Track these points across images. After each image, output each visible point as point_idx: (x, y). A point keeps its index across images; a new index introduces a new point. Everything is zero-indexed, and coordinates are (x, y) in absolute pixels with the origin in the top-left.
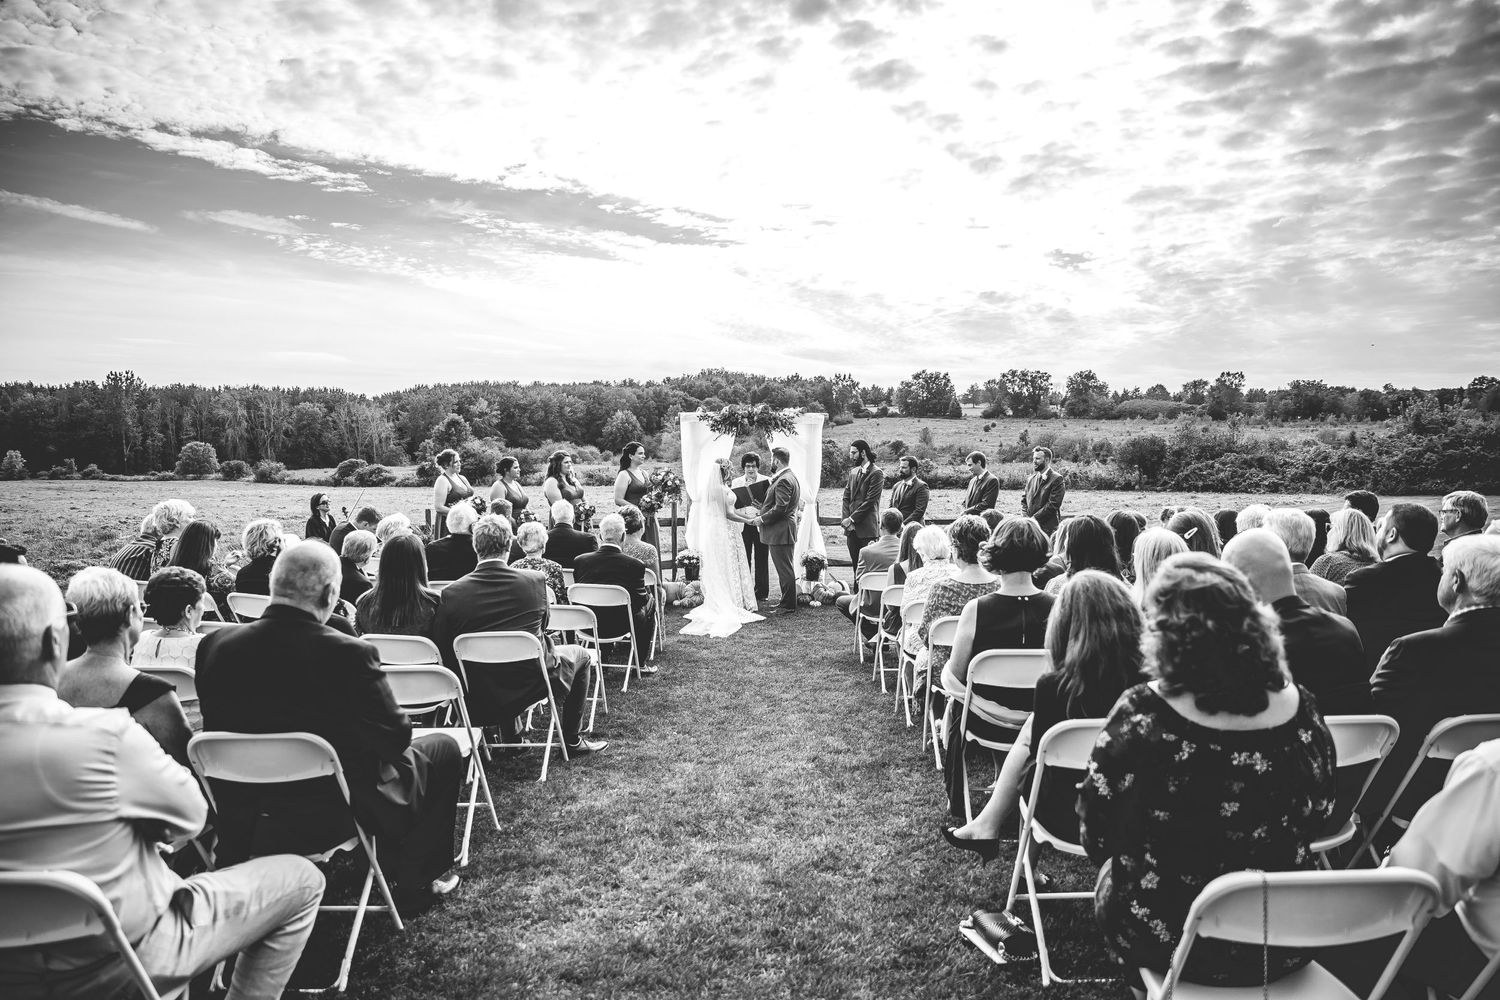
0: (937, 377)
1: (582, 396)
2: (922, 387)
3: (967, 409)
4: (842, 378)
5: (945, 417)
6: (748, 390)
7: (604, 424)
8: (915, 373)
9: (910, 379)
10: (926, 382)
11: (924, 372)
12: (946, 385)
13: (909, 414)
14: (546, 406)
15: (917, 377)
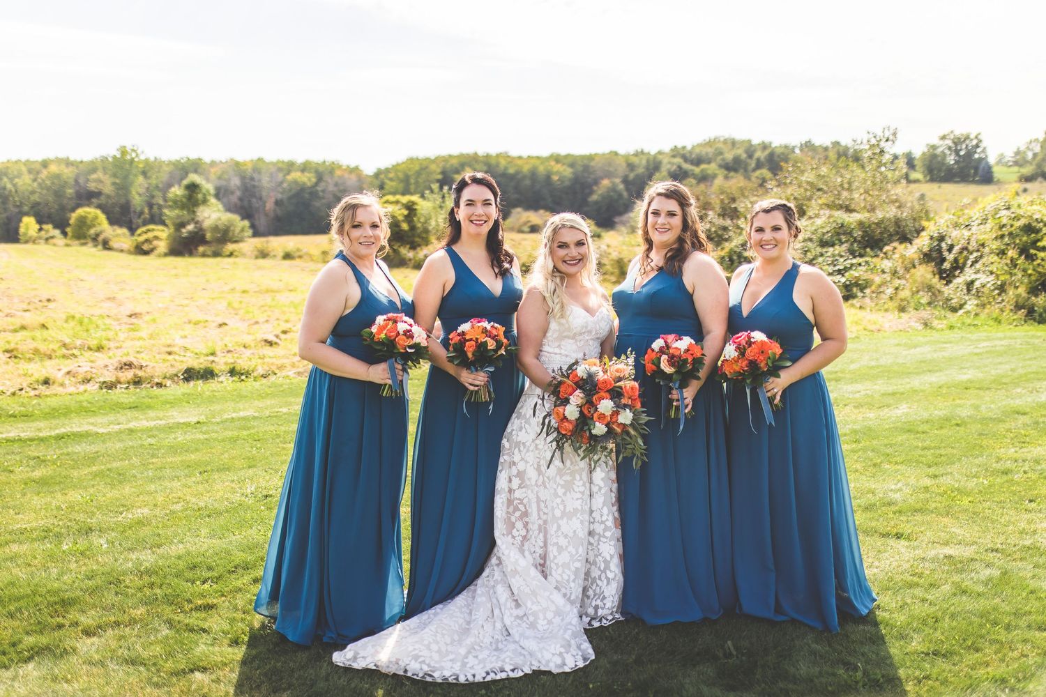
0: (967, 137)
1: (572, 165)
2: (950, 148)
3: (998, 172)
4: (859, 142)
5: (974, 182)
6: (750, 156)
7: (592, 192)
8: (942, 134)
9: (936, 142)
10: (956, 144)
11: (952, 132)
12: (977, 146)
13: (932, 180)
14: (533, 174)
15: (943, 138)
